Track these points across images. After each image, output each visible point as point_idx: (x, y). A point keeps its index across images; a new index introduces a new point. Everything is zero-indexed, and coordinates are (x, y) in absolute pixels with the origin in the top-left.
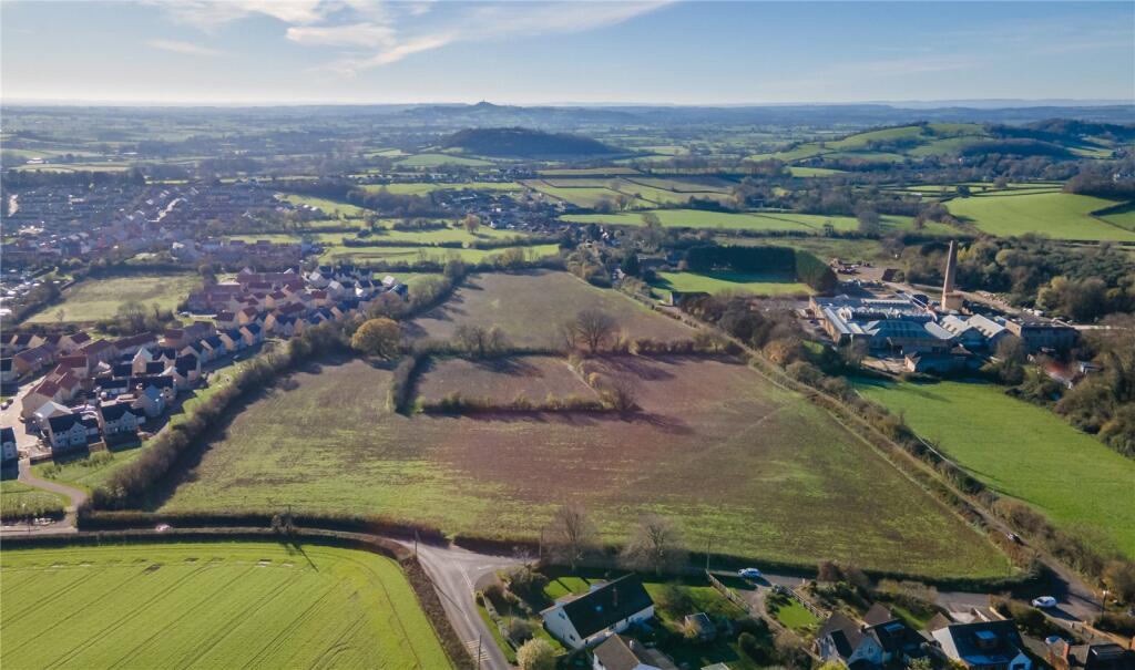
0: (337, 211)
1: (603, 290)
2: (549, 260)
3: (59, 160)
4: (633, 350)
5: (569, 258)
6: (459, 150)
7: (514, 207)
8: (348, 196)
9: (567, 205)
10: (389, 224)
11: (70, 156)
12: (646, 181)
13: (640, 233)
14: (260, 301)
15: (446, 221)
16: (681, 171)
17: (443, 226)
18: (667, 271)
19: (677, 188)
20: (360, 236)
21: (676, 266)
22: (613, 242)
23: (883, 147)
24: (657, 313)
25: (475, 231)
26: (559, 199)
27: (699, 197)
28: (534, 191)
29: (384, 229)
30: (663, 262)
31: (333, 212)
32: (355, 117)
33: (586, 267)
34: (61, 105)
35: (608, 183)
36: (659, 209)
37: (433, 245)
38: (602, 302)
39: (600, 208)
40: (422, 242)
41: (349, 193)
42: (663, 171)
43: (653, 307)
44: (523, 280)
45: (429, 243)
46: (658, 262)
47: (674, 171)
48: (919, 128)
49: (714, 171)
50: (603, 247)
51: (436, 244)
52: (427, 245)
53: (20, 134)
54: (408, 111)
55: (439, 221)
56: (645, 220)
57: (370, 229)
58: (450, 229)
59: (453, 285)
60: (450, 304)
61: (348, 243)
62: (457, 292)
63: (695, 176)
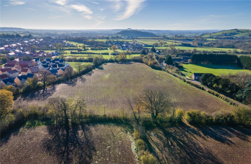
0: (77, 45)
1: (158, 71)
5: (144, 57)
7: (130, 45)
9: (145, 44)
10: (89, 48)
12: (167, 40)
13: (169, 51)
17: (107, 49)
18: (184, 63)
19: (176, 42)
20: (79, 51)
21: (187, 61)
22: (160, 53)
23: (227, 35)
24: (188, 84)
25: (115, 50)
26: (143, 43)
28: (136, 41)
29: (88, 49)
30: (181, 60)
31: (76, 45)
33: (150, 61)
35: (157, 40)
38: (157, 77)
39: (155, 45)
40: (96, 53)
41: (84, 40)
42: (172, 38)
43: (185, 81)
44: (124, 66)
45: (98, 53)
46: (180, 60)
48: (235, 30)
49: (185, 38)
50: (157, 54)
55: (105, 48)
57: (83, 49)
58: (108, 50)
59: (94, 67)
60: (84, 76)
61: (72, 53)
62: (93, 71)
63: (180, 39)
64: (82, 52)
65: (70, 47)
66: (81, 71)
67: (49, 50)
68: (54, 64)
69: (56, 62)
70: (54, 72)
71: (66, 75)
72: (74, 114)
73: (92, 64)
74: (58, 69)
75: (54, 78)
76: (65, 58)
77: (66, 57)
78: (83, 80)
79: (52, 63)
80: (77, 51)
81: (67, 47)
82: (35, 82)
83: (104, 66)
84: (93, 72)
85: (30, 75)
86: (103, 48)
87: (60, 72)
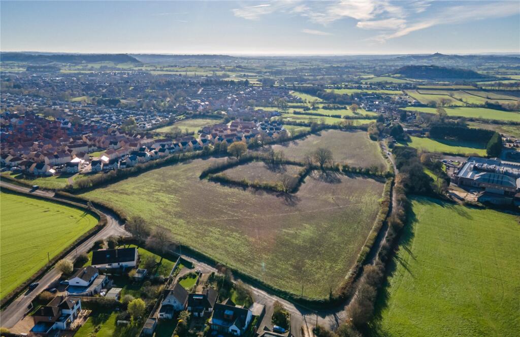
2: (364, 126)
3: (240, 76)
4: (341, 168)
6: (398, 75)
8: (317, 94)
9: (416, 102)
10: (321, 106)
11: (244, 75)
12: (475, 93)
14: (225, 132)
15: (347, 106)
16: (501, 88)
17: (345, 108)
18: (419, 136)
19: (489, 97)
20: (304, 110)
21: (424, 134)
25: (355, 111)
27: (493, 102)
28: (407, 95)
29: (318, 108)
30: (419, 132)
32: (374, 60)
34: (266, 56)
36: (467, 107)
37: (329, 116)
40: (325, 114)
41: (319, 92)
42: (490, 88)
45: (327, 115)
46: (417, 132)
47: (497, 88)
51: (330, 115)
52: (326, 116)
53: (237, 67)
54: (398, 58)
55: (343, 106)
56: (438, 111)
57: (311, 108)
58: (347, 109)
59: (309, 133)
60: (297, 141)
61: (295, 113)
62: (308, 136)
63: (510, 91)
64: (309, 112)
65: (297, 102)
66: (294, 136)
67: (269, 107)
68: (272, 127)
69: (274, 124)
70: (271, 134)
71: (280, 138)
72: (277, 158)
73: (308, 129)
74: (274, 132)
75: (270, 139)
76: (284, 120)
77: (286, 118)
78: (296, 144)
79: (269, 126)
80: (301, 110)
81: (292, 102)
82: (256, 142)
83: (323, 132)
84: (307, 138)
85: (253, 136)
86: (340, 106)
87: (275, 135)
